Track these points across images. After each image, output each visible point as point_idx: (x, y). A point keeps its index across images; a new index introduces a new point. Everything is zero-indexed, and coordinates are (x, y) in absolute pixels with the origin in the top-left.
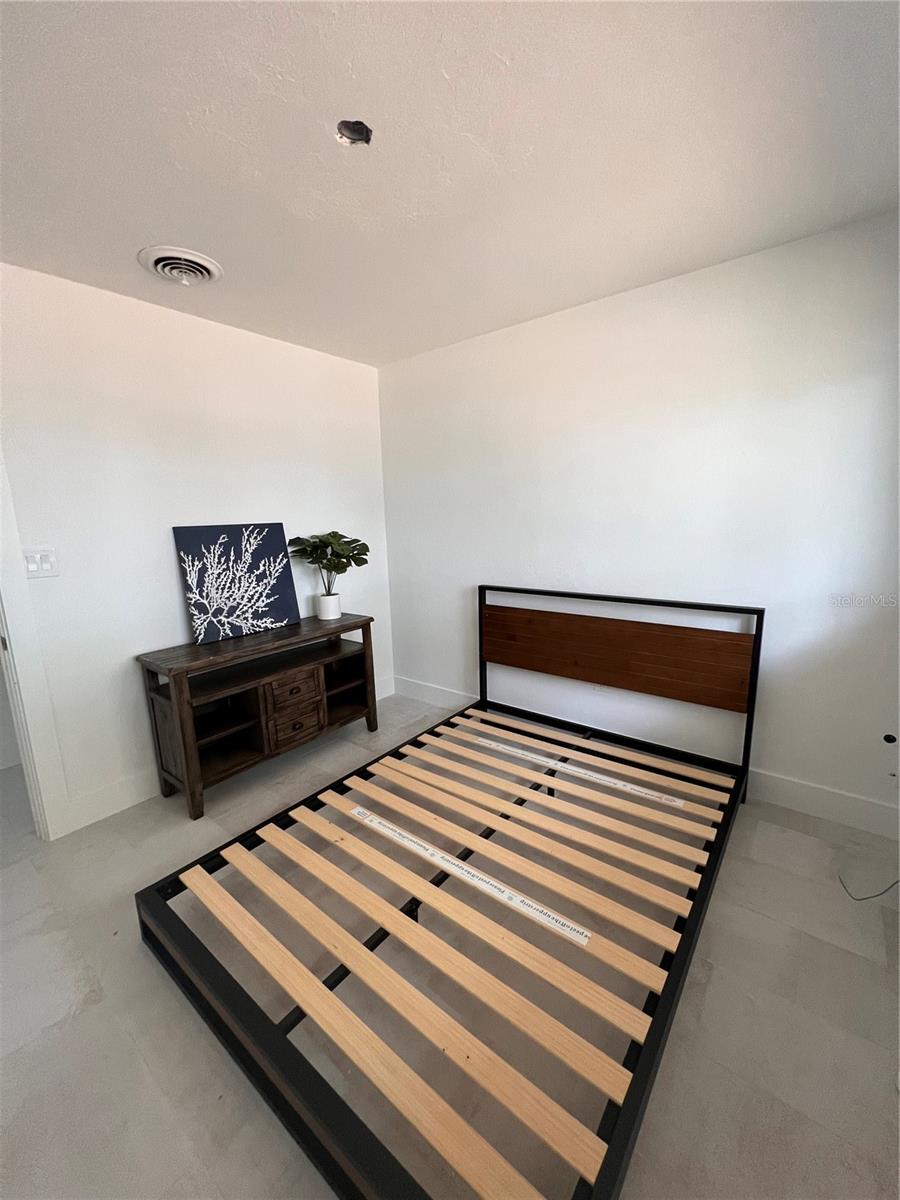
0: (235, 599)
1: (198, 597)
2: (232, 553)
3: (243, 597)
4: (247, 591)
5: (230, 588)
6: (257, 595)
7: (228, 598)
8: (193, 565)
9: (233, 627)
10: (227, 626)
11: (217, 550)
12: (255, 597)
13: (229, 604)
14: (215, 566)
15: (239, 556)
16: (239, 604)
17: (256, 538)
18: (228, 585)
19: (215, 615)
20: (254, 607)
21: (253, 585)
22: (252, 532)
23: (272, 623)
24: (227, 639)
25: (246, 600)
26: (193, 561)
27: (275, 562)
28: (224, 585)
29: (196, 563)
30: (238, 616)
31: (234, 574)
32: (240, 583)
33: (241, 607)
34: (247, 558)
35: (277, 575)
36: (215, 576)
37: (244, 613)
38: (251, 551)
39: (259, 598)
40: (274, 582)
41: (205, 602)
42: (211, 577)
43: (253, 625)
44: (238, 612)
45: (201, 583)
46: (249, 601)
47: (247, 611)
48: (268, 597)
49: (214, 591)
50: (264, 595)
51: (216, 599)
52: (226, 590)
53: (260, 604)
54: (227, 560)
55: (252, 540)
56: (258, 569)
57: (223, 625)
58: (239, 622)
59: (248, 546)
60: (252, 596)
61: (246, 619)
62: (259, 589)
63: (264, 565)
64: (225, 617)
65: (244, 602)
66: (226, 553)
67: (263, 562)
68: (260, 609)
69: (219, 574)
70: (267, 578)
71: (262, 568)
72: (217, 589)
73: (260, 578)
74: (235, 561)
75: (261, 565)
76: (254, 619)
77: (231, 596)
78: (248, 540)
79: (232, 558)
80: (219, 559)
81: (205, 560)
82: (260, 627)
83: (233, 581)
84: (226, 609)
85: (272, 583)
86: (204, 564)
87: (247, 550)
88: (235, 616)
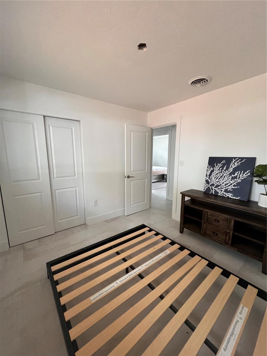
0: (220, 183)
1: (208, 179)
2: (225, 167)
3: (223, 183)
4: (226, 181)
5: (220, 179)
6: (230, 184)
7: (218, 182)
8: (210, 169)
9: (216, 191)
10: (214, 191)
11: (220, 165)
12: (228, 185)
13: (217, 184)
14: (217, 170)
15: (227, 168)
16: (221, 185)
17: (238, 163)
18: (219, 177)
19: (211, 186)
20: (226, 188)
21: (229, 180)
22: (237, 160)
23: (232, 196)
24: (212, 194)
25: (224, 184)
26: (211, 167)
27: (244, 173)
28: (218, 177)
29: (211, 168)
30: (219, 189)
31: (223, 174)
32: (224, 178)
33: (221, 186)
34: (231, 170)
35: (242, 179)
36: (216, 173)
37: (222, 188)
38: (233, 167)
39: (230, 185)
40: (240, 181)
41: (210, 181)
42: (214, 174)
43: (223, 194)
44: (219, 187)
45: (210, 175)
46: (225, 185)
47: (223, 188)
48: (234, 186)
49: (214, 178)
50: (233, 185)
51: (214, 181)
52: (218, 179)
53: (230, 187)
54: (222, 169)
55: (235, 163)
56: (234, 174)
57: (213, 190)
58: (218, 191)
59: (233, 165)
60: (227, 184)
61: (222, 191)
62: (231, 182)
63: (238, 174)
64: (214, 187)
65: (223, 185)
66: (223, 167)
67: (237, 172)
68: (229, 189)
69: (217, 173)
70: (237, 179)
71: (236, 174)
72: (215, 178)
73: (233, 178)
74: (225, 170)
75: (236, 173)
76: (224, 191)
77: (219, 181)
78: (234, 163)
79: (224, 169)
80: (220, 168)
81: (214, 168)
82: (226, 195)
83: (222, 177)
84: (215, 185)
85: (238, 181)
86: (214, 169)
87: (232, 167)
88: (218, 188)
